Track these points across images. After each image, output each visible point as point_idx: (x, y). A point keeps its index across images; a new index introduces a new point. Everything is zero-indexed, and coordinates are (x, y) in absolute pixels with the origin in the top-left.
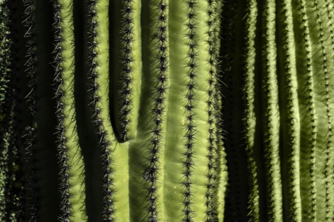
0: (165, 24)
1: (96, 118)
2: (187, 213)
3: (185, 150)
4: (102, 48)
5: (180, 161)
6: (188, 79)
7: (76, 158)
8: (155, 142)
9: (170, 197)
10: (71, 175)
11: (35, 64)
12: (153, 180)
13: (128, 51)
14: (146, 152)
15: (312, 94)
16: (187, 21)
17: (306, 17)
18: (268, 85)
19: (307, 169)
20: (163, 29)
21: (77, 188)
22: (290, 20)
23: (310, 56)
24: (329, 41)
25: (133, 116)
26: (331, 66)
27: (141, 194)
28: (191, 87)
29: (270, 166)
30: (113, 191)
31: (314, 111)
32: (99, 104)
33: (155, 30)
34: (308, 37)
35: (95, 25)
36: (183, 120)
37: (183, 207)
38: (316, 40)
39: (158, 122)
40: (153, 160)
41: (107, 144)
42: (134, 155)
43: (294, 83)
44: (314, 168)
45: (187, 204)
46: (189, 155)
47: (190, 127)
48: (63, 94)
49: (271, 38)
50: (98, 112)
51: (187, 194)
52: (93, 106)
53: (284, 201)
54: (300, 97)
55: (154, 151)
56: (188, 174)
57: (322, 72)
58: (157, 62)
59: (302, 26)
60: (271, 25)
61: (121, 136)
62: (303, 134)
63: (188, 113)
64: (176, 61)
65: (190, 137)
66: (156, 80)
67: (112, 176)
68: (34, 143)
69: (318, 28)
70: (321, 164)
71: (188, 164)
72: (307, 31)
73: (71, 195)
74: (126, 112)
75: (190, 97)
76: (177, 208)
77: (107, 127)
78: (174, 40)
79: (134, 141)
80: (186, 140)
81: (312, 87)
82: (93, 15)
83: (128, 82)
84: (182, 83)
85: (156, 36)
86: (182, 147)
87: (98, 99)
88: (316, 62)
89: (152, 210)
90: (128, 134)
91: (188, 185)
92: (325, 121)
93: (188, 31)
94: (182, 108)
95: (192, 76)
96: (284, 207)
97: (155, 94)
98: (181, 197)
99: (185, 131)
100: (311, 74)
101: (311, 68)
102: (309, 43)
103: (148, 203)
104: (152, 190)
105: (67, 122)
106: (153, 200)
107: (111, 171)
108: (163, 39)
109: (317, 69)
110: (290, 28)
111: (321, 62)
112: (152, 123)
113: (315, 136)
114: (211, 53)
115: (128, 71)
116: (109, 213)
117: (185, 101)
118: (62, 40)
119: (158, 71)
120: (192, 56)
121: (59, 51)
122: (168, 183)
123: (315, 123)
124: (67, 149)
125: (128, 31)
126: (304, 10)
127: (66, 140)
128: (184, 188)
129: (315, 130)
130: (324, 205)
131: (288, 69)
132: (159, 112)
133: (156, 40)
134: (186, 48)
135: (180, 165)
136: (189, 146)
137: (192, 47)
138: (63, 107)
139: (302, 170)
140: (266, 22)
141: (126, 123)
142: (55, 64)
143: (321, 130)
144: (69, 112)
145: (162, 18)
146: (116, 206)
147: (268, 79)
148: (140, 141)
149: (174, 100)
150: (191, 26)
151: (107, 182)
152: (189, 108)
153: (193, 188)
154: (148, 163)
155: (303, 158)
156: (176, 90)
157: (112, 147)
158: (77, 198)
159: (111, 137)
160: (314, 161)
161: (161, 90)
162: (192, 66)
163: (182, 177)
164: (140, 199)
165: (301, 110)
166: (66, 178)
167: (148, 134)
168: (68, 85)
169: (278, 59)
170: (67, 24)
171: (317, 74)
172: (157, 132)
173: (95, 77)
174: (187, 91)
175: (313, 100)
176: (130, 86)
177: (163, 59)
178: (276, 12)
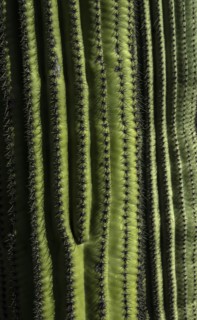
0: (108, 156)
1: (61, 226)
2: (125, 295)
3: (123, 249)
4: (64, 174)
5: (119, 257)
6: (124, 196)
7: (46, 257)
8: (103, 244)
9: (113, 284)
10: (42, 270)
11: (14, 187)
12: (102, 271)
13: (83, 176)
14: (96, 251)
15: (183, 200)
16: (123, 153)
17: (177, 143)
18: (152, 194)
19: (180, 258)
20: (106, 159)
21: (47, 279)
22: (166, 145)
23: (181, 172)
24: (194, 160)
25: (87, 224)
26: (196, 179)
27: (93, 283)
28: (126, 202)
29: (154, 256)
30: (73, 281)
31: (185, 214)
32: (63, 216)
33: (101, 160)
34: (179, 158)
35: (59, 157)
36: (121, 227)
37: (122, 292)
38: (185, 159)
39: (104, 229)
40: (102, 257)
41: (69, 246)
42: (88, 253)
43: (170, 193)
44: (185, 256)
45: (125, 289)
46: (126, 253)
47: (126, 232)
48: (36, 209)
49: (153, 158)
50: (63, 222)
51: (125, 282)
52: (59, 218)
53: (164, 282)
54: (174, 203)
55: (102, 250)
56: (125, 266)
57: (189, 183)
58: (104, 184)
59: (175, 150)
60: (153, 149)
61: (78, 239)
62: (177, 230)
63: (124, 221)
64: (115, 182)
65: (126, 239)
66: (102, 197)
67: (72, 269)
68: (14, 246)
69: (186, 150)
70: (190, 253)
71: (125, 259)
72: (179, 153)
73: (43, 285)
74: (82, 222)
75: (126, 209)
76: (118, 293)
77: (68, 233)
78: (114, 167)
79: (87, 243)
80: (123, 241)
81: (183, 195)
82: (58, 149)
83: (83, 199)
84: (120, 199)
85: (102, 164)
86: (121, 247)
87: (62, 212)
88: (185, 176)
89: (101, 294)
90: (84, 238)
91: (125, 275)
92: (192, 221)
93: (123, 160)
94: (120, 218)
95: (127, 193)
96: (164, 287)
97: (102, 208)
98: (120, 283)
99: (123, 235)
100: (182, 185)
101: (182, 181)
102: (180, 162)
103: (98, 289)
104: (101, 280)
105: (39, 229)
106: (102, 287)
107: (72, 266)
108: (107, 167)
109: (186, 182)
110: (167, 151)
111: (189, 176)
112: (101, 229)
113: (186, 233)
114: (138, 175)
115: (83, 191)
116: (71, 298)
117: (122, 212)
118: (35, 168)
119: (104, 190)
120: (127, 179)
121: (33, 177)
122: (112, 274)
123: (186, 223)
124: (40, 250)
125: (83, 161)
126: (176, 137)
127: (39, 243)
128: (122, 277)
129: (186, 228)
130: (192, 284)
131: (166, 182)
132: (105, 221)
133: (102, 168)
134: (122, 173)
135: (119, 260)
136: (126, 246)
137: (126, 172)
138: (36, 219)
139: (177, 258)
140: (149, 146)
141: (82, 230)
142: (31, 187)
143: (189, 228)
144: (41, 222)
145: (106, 151)
146: (76, 292)
147: (151, 190)
148: (92, 243)
149: (115, 212)
150: (125, 157)
151: (69, 274)
152: (125, 217)
153: (129, 277)
154: (98, 259)
155: (177, 249)
156: (116, 204)
157: (72, 248)
158: (47, 286)
159: (71, 241)
160: (185, 251)
161: (106, 205)
162: (127, 186)
163: (121, 269)
164: (93, 286)
165: (175, 213)
166: (39, 272)
167: (97, 238)
168: (40, 202)
169: (158, 175)
170: (38, 157)
171: (186, 185)
172: (104, 236)
173: (60, 196)
174: (123, 205)
175: (184, 205)
176: (85, 202)
177: (107, 182)
178: (156, 139)
